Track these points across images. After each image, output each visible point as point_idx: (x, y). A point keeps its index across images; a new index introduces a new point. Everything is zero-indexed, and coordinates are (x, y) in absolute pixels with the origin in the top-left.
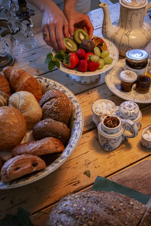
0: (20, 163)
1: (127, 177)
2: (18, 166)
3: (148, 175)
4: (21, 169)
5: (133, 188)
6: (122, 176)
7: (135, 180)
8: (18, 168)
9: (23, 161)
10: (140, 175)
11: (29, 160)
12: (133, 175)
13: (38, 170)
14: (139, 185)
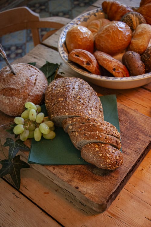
0: (82, 54)
1: (129, 114)
2: (79, 55)
3: (141, 127)
4: (79, 58)
5: (121, 121)
6: (128, 111)
7: (129, 120)
8: (78, 56)
9: (85, 55)
10: (137, 121)
11: (88, 58)
12: (133, 117)
13: (87, 69)
14: (126, 123)
